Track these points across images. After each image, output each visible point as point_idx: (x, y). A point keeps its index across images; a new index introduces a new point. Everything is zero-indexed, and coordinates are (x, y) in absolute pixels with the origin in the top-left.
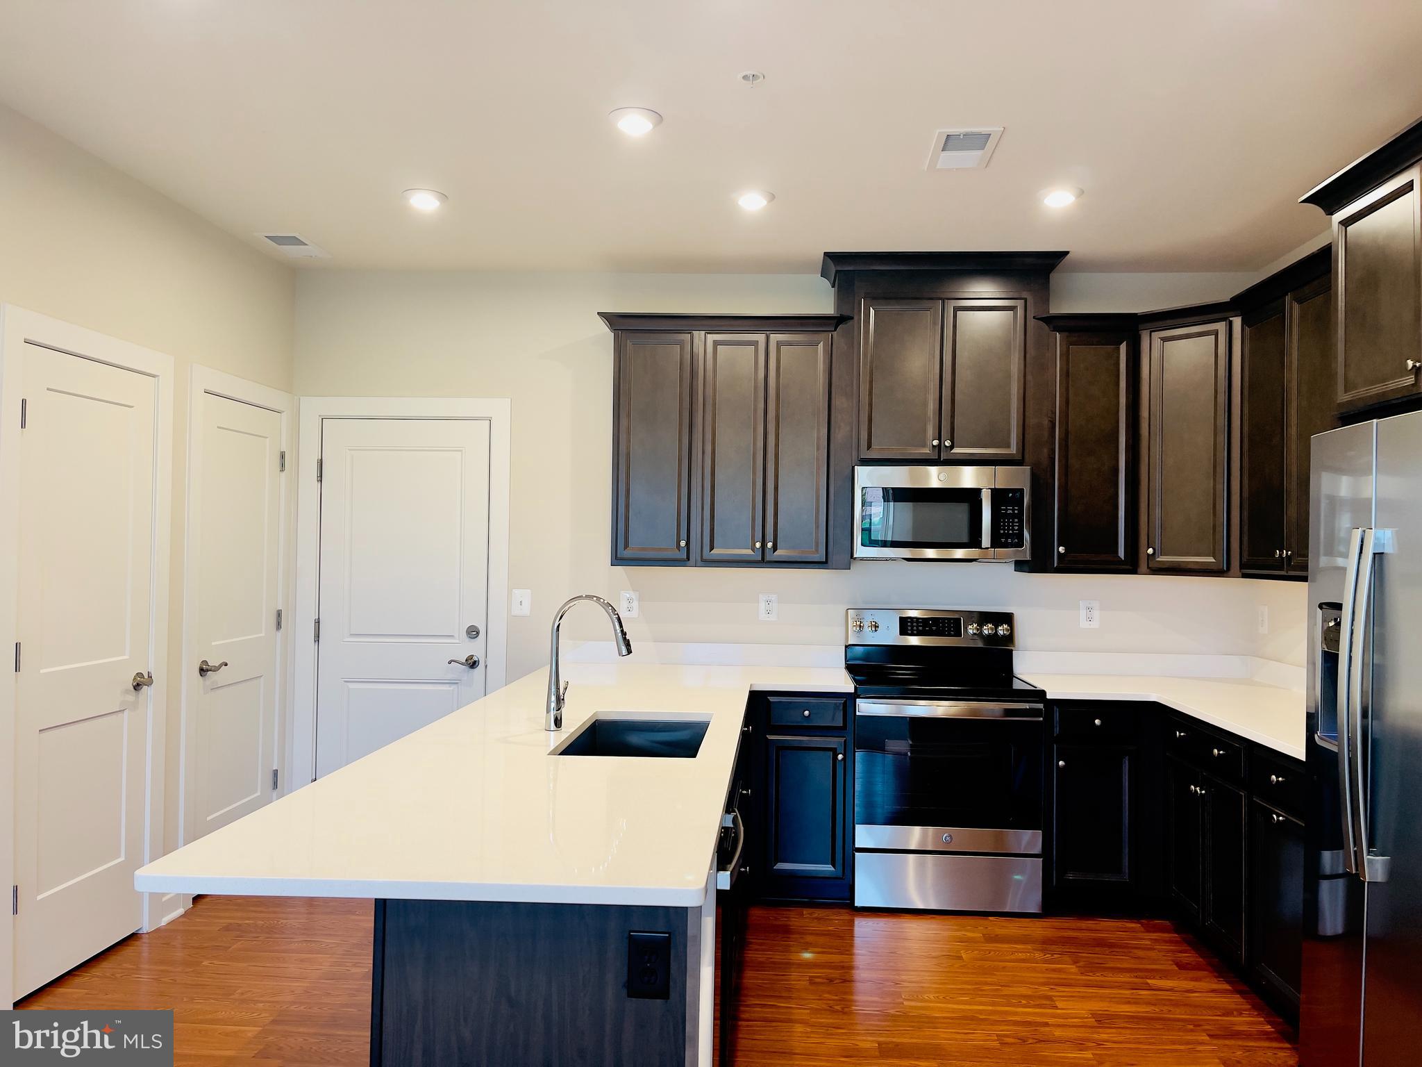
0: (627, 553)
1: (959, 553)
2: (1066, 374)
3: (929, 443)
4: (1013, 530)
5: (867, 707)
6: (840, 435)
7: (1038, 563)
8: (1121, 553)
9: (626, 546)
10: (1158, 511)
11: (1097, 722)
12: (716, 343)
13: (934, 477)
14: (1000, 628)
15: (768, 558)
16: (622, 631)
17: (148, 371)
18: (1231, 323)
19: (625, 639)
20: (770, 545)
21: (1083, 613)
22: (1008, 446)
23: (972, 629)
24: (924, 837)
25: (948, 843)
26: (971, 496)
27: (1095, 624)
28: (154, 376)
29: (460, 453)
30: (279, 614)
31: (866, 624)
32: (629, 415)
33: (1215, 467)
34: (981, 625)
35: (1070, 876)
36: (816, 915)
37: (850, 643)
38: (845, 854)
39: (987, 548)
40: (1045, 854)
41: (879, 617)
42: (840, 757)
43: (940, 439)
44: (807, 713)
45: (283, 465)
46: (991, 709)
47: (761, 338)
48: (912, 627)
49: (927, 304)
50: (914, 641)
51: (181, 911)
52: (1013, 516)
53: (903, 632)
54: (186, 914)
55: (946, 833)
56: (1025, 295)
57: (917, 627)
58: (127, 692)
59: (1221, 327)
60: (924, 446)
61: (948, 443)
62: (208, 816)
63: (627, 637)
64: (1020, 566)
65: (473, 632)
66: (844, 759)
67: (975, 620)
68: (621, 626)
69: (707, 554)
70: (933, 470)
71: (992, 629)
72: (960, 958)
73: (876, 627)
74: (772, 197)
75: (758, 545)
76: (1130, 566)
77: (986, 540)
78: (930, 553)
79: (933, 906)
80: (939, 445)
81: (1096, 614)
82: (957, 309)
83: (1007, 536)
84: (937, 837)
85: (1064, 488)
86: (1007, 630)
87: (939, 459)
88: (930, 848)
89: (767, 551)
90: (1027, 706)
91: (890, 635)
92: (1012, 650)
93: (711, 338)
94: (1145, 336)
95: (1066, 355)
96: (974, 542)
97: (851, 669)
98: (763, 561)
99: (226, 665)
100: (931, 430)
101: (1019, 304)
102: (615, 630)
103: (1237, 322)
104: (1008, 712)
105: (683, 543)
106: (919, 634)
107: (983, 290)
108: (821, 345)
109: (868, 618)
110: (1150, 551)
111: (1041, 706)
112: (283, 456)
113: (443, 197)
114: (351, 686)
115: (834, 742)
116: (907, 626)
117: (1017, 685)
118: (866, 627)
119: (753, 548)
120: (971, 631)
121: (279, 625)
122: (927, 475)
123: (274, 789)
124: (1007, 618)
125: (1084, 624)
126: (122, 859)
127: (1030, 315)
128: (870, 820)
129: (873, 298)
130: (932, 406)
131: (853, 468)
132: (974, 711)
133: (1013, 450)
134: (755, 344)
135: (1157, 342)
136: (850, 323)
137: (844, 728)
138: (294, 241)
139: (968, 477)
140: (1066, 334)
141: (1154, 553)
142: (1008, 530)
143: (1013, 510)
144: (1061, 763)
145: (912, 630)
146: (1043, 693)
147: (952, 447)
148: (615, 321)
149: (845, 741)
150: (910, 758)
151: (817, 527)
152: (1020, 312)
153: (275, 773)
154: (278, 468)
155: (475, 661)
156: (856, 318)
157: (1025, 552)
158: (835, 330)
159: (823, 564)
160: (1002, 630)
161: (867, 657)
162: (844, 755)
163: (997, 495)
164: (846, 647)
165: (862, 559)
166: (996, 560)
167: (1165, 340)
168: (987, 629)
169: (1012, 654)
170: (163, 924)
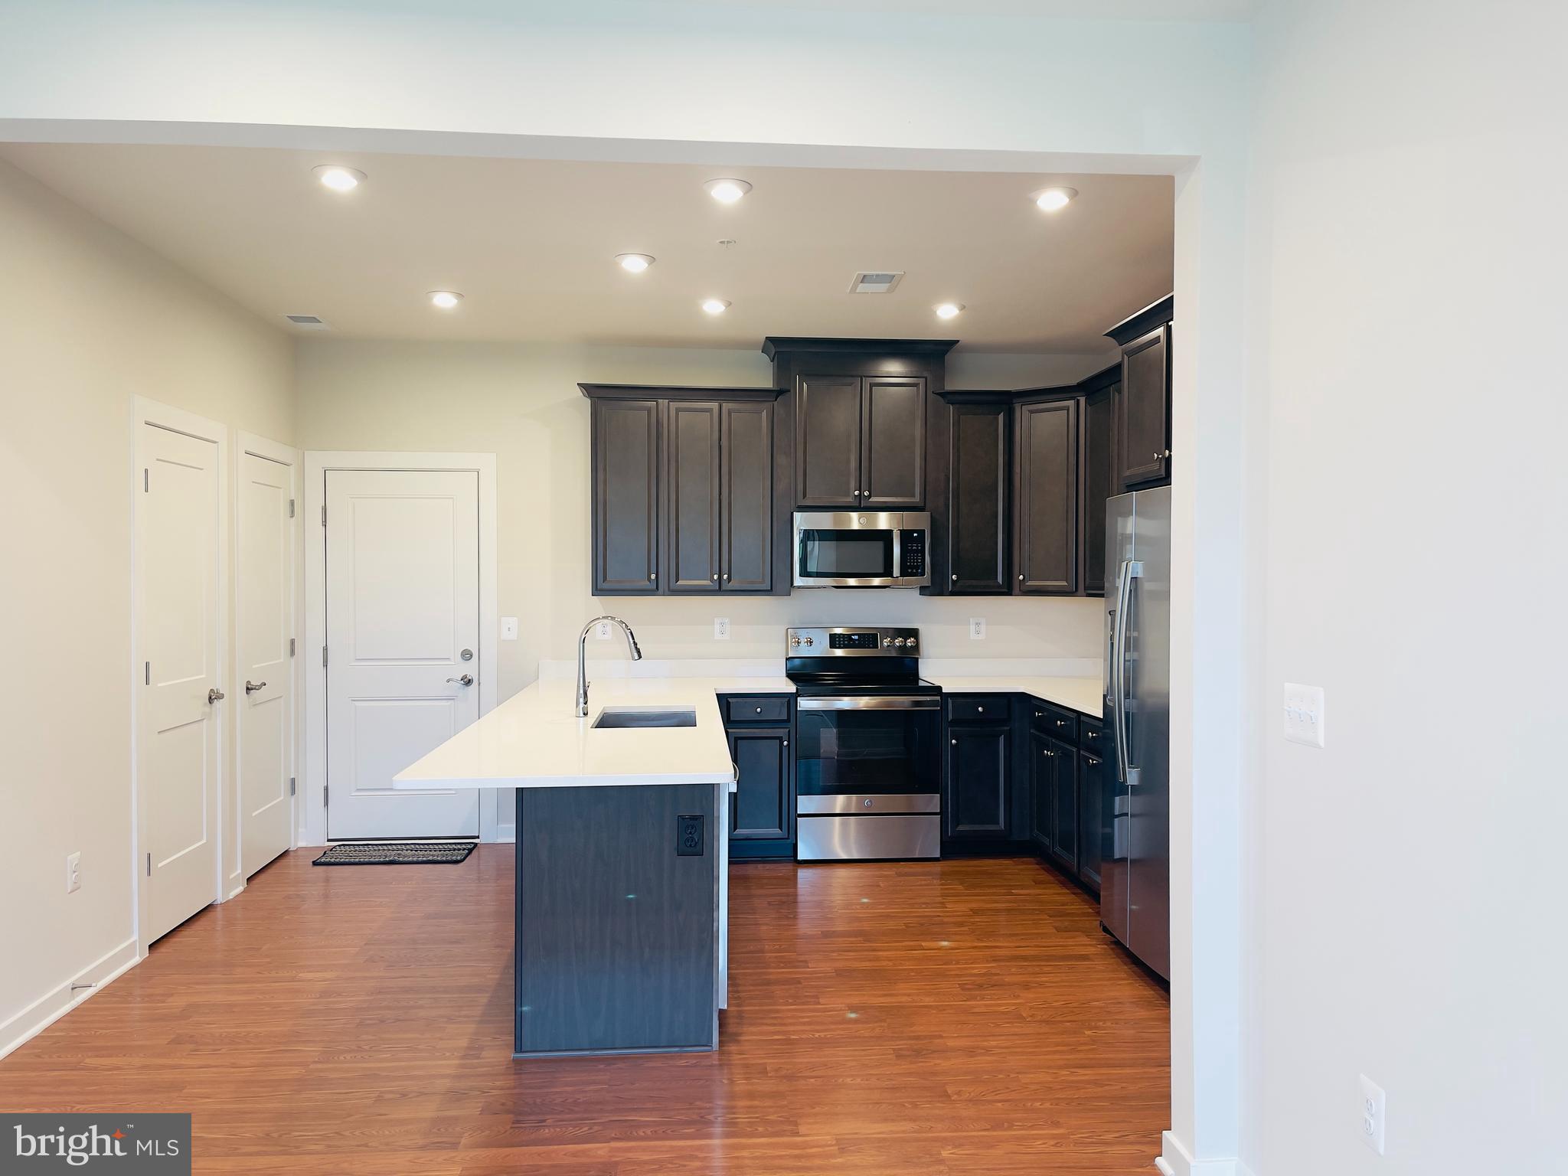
0: (606, 586)
1: (876, 581)
2: (957, 438)
3: (851, 494)
4: (917, 562)
5: (805, 704)
6: (781, 486)
7: (936, 588)
8: (1000, 579)
9: (605, 579)
10: (1027, 546)
11: (980, 709)
12: (678, 410)
13: (855, 521)
14: (909, 641)
15: (724, 588)
16: (634, 642)
17: (210, 438)
18: (1078, 400)
19: (636, 648)
20: (725, 576)
21: (972, 627)
22: (913, 496)
23: (886, 642)
24: (848, 804)
25: (868, 807)
26: (885, 536)
27: (981, 637)
28: (215, 442)
29: (451, 500)
30: (293, 642)
31: (803, 640)
32: (605, 469)
33: (1067, 512)
34: (893, 639)
35: (961, 828)
36: (767, 868)
37: (790, 656)
38: (789, 821)
39: (897, 577)
40: (942, 813)
41: (814, 635)
42: (785, 743)
43: (860, 491)
44: (759, 710)
45: (293, 512)
46: (902, 702)
47: (714, 405)
48: (840, 641)
49: (849, 380)
50: (839, 653)
51: (240, 889)
52: (917, 551)
53: (833, 645)
54: (244, 891)
55: (867, 800)
56: (925, 374)
57: (844, 641)
58: (205, 704)
59: (1071, 403)
60: (848, 495)
61: (866, 493)
62: (254, 812)
63: (638, 647)
64: (924, 591)
65: (467, 655)
66: (788, 745)
67: (889, 635)
68: (633, 639)
69: (673, 585)
70: (854, 515)
71: (902, 641)
72: (879, 886)
73: (811, 642)
74: (729, 304)
75: (716, 577)
76: (1007, 589)
77: (896, 571)
78: (852, 582)
79: (856, 856)
80: (860, 494)
81: (983, 627)
82: (872, 385)
83: (912, 567)
84: (860, 803)
85: (956, 529)
86: (914, 643)
87: (861, 506)
88: (853, 811)
89: (723, 582)
90: (928, 698)
91: (821, 648)
92: (918, 659)
93: (674, 405)
94: (1017, 407)
95: (957, 423)
96: (887, 572)
97: (792, 676)
98: (720, 590)
99: (265, 685)
100: (853, 484)
101: (921, 381)
102: (629, 642)
103: (1082, 400)
104: (917, 703)
105: (653, 576)
106: (845, 647)
107: (893, 369)
108: (764, 414)
109: (803, 637)
110: (1021, 577)
111: (938, 698)
112: (292, 503)
113: (460, 296)
114: (357, 703)
115: (781, 732)
116: (835, 641)
117: (921, 684)
118: (802, 642)
119: (712, 579)
120: (886, 644)
121: (293, 653)
122: (850, 519)
123: (292, 795)
124: (913, 633)
125: (973, 636)
126: (204, 841)
127: (929, 392)
128: (809, 792)
129: (807, 375)
130: (853, 464)
131: (792, 514)
132: (889, 704)
133: (917, 499)
134: (710, 410)
135: (1026, 414)
136: (788, 394)
137: (788, 720)
138: (314, 320)
139: (883, 521)
140: (957, 406)
141: (1024, 579)
142: (914, 562)
143: (917, 546)
144: (953, 741)
145: (839, 644)
146: (940, 688)
147: (870, 496)
148: (589, 389)
149: (789, 731)
150: (837, 760)
151: (764, 562)
152: (922, 387)
153: (293, 781)
154: (288, 514)
155: (470, 680)
156: (792, 391)
157: (926, 580)
158: (776, 400)
159: (769, 592)
160: (910, 642)
161: (804, 666)
162: (789, 742)
163: (905, 535)
164: (787, 659)
165: (799, 587)
166: (907, 587)
167: (1031, 412)
168: (898, 642)
169: (918, 661)
170: (231, 897)
